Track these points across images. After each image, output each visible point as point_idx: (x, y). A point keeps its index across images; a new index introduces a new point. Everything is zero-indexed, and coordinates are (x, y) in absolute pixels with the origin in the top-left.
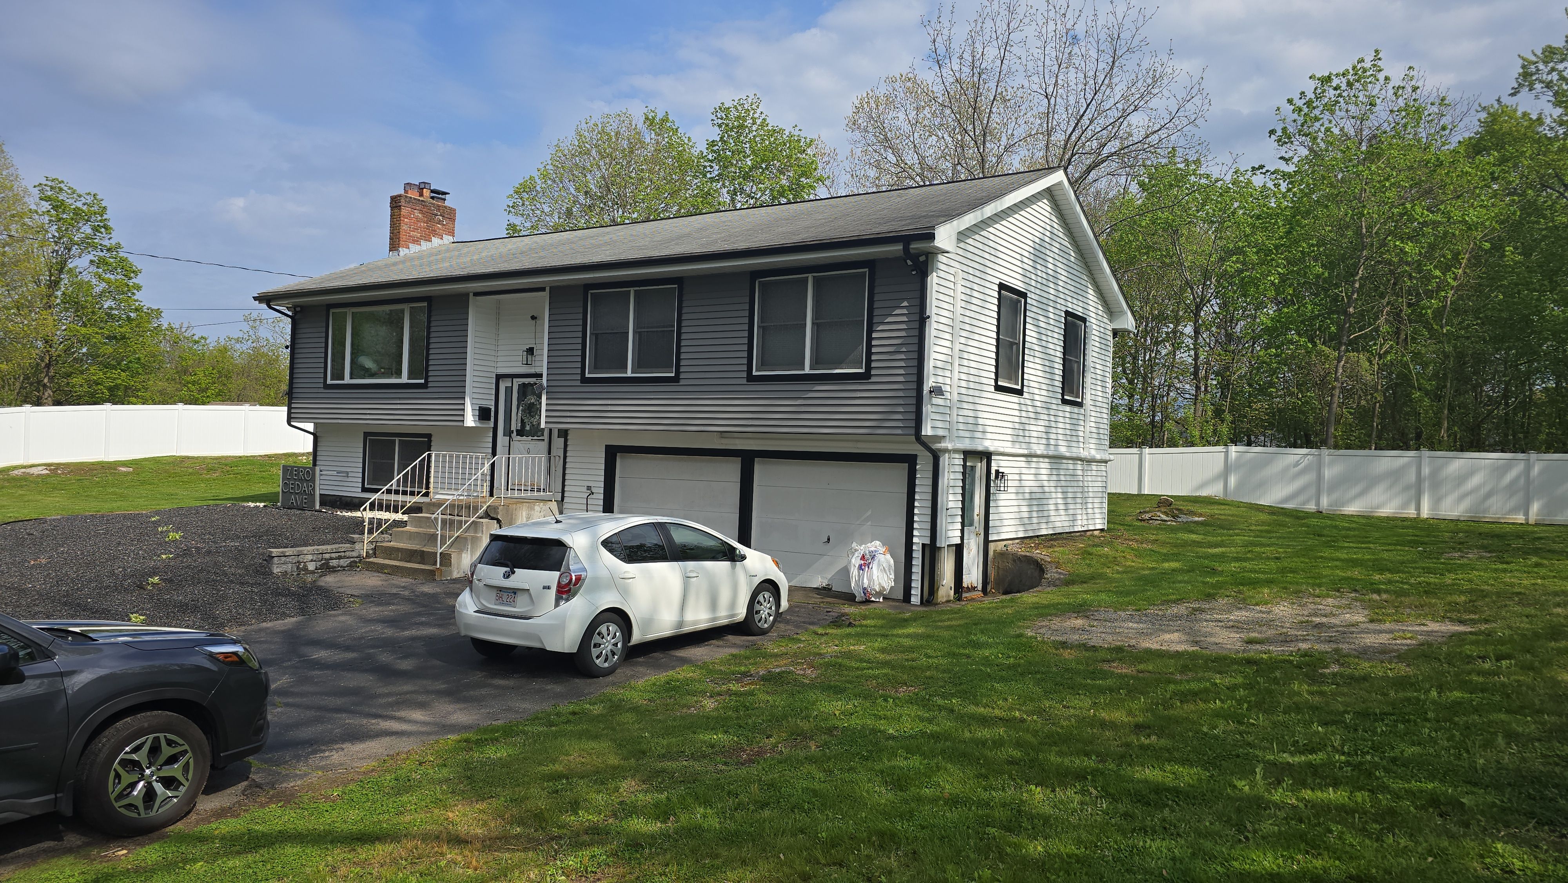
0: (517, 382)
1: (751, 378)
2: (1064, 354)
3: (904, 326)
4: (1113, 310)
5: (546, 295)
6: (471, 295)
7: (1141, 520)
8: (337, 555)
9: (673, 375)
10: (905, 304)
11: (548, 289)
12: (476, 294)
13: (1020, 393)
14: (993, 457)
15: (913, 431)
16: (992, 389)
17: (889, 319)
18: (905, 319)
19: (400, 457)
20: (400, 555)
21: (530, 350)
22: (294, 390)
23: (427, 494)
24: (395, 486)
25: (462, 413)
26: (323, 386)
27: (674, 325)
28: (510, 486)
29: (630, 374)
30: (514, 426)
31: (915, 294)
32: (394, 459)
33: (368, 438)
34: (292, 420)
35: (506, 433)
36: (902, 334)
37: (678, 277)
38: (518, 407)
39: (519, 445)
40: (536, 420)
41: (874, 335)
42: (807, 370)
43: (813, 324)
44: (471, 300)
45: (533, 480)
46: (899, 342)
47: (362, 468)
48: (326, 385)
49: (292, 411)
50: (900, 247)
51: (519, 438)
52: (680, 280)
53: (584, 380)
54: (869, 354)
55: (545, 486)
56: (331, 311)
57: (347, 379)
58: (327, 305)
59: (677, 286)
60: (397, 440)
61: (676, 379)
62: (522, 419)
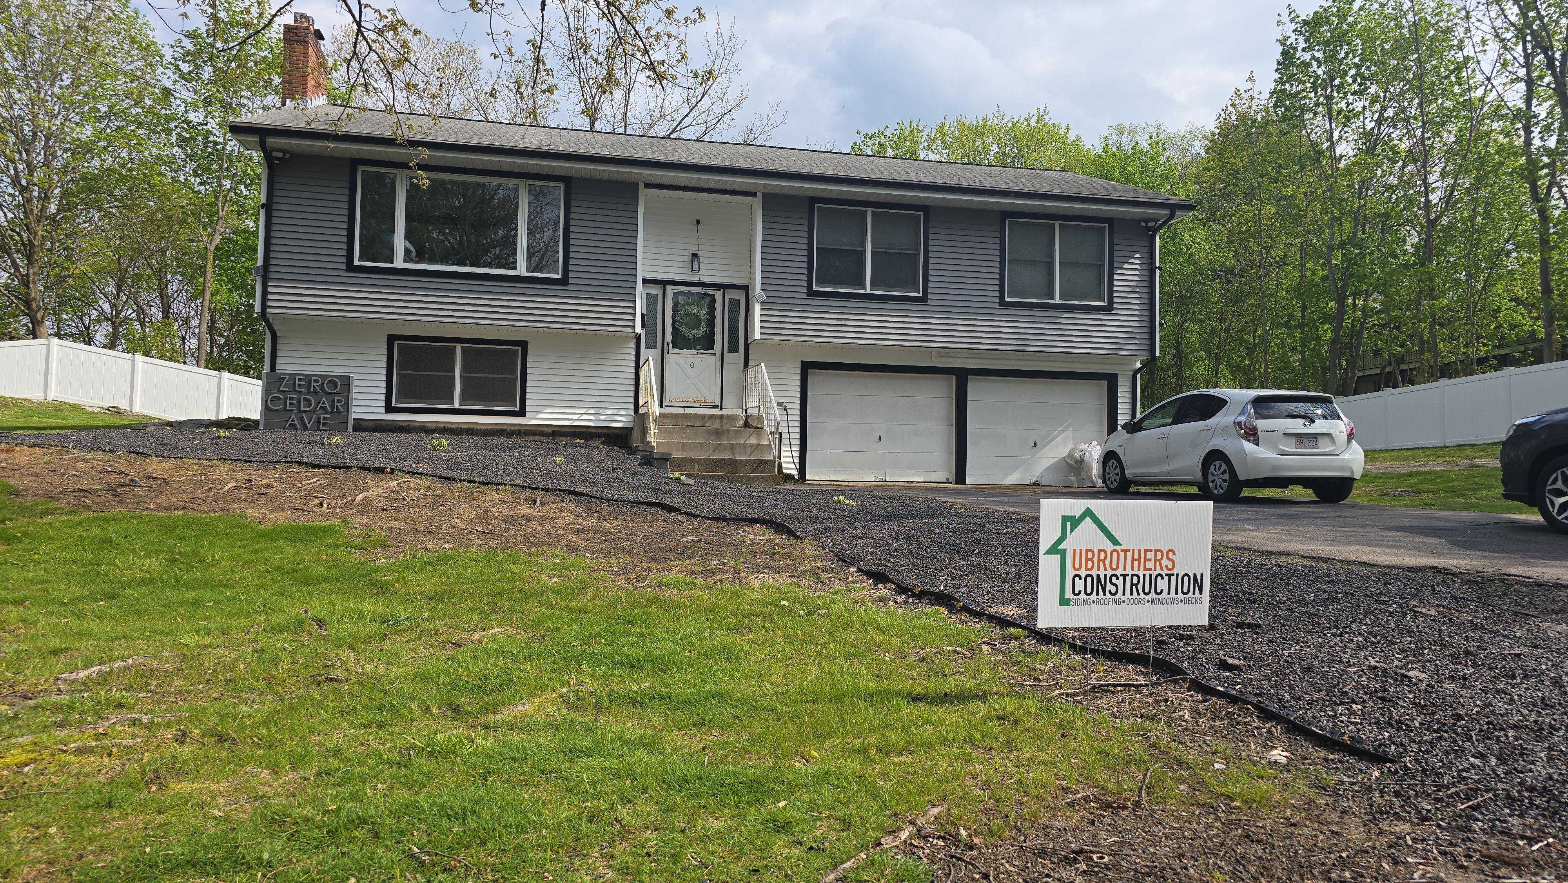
0: (671, 290)
1: (1003, 304)
3: (1137, 273)
5: (758, 200)
6: (641, 185)
9: (920, 295)
10: (1137, 255)
11: (760, 195)
12: (648, 185)
17: (1126, 266)
18: (1138, 267)
19: (464, 369)
20: (696, 466)
21: (695, 256)
22: (272, 269)
23: (522, 413)
24: (457, 405)
25: (630, 317)
26: (344, 267)
27: (918, 250)
28: (666, 403)
29: (868, 290)
30: (669, 337)
31: (1145, 249)
32: (453, 370)
33: (396, 342)
34: (269, 310)
35: (651, 345)
36: (1136, 278)
37: (924, 206)
38: (673, 317)
39: (677, 359)
40: (700, 332)
41: (1115, 277)
42: (1057, 300)
43: (1060, 262)
44: (643, 192)
45: (700, 396)
46: (1134, 284)
47: (387, 381)
48: (350, 267)
49: (270, 297)
50: (1166, 212)
51: (676, 351)
52: (925, 208)
53: (811, 293)
54: (1111, 292)
55: (718, 403)
56: (361, 169)
57: (399, 262)
58: (351, 158)
59: (922, 213)
60: (458, 347)
61: (924, 299)
62: (675, 331)
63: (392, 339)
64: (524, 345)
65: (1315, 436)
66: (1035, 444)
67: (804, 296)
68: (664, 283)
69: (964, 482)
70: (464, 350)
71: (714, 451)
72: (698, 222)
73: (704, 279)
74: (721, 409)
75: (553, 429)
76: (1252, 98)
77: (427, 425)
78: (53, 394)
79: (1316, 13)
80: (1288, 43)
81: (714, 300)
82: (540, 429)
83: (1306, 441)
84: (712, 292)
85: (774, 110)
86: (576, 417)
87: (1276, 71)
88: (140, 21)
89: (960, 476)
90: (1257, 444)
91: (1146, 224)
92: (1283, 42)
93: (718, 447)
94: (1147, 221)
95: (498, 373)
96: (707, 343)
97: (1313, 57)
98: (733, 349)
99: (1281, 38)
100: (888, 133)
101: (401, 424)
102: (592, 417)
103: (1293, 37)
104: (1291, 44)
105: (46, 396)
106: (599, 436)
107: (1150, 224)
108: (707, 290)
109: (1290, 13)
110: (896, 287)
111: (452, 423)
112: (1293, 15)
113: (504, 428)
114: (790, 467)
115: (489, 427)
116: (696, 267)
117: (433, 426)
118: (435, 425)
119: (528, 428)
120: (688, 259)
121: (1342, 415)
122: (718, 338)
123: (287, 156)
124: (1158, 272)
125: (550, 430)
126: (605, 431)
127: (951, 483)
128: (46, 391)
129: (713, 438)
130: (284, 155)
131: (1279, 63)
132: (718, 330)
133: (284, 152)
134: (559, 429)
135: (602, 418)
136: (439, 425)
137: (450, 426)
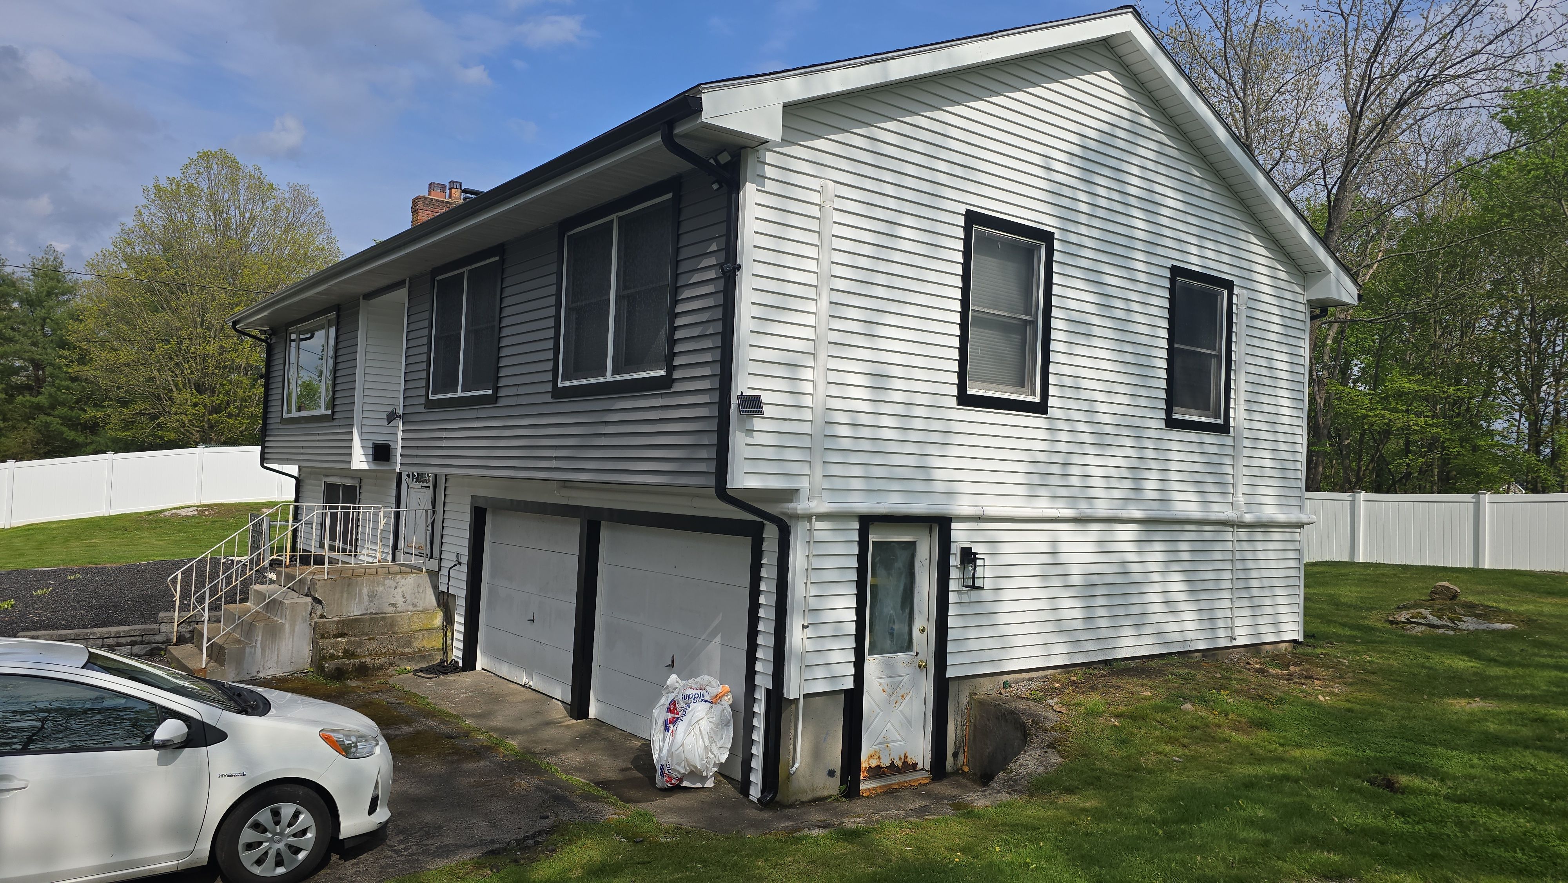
1: (555, 392)
2: (1170, 341)
4: (1307, 268)
7: (1392, 623)
8: (129, 640)
9: (492, 392)
12: (366, 296)
13: (1041, 408)
14: (954, 525)
15: (712, 481)
16: (953, 402)
17: (695, 278)
25: (350, 451)
28: (405, 548)
29: (459, 393)
37: (500, 245)
39: (414, 494)
42: (609, 375)
43: (617, 297)
44: (362, 304)
48: (282, 420)
52: (502, 249)
53: (428, 404)
54: (671, 343)
57: (293, 412)
59: (499, 258)
61: (495, 398)
64: (360, 482)
66: (673, 662)
67: (424, 409)
70: (343, 489)
74: (430, 560)
114: (459, 649)
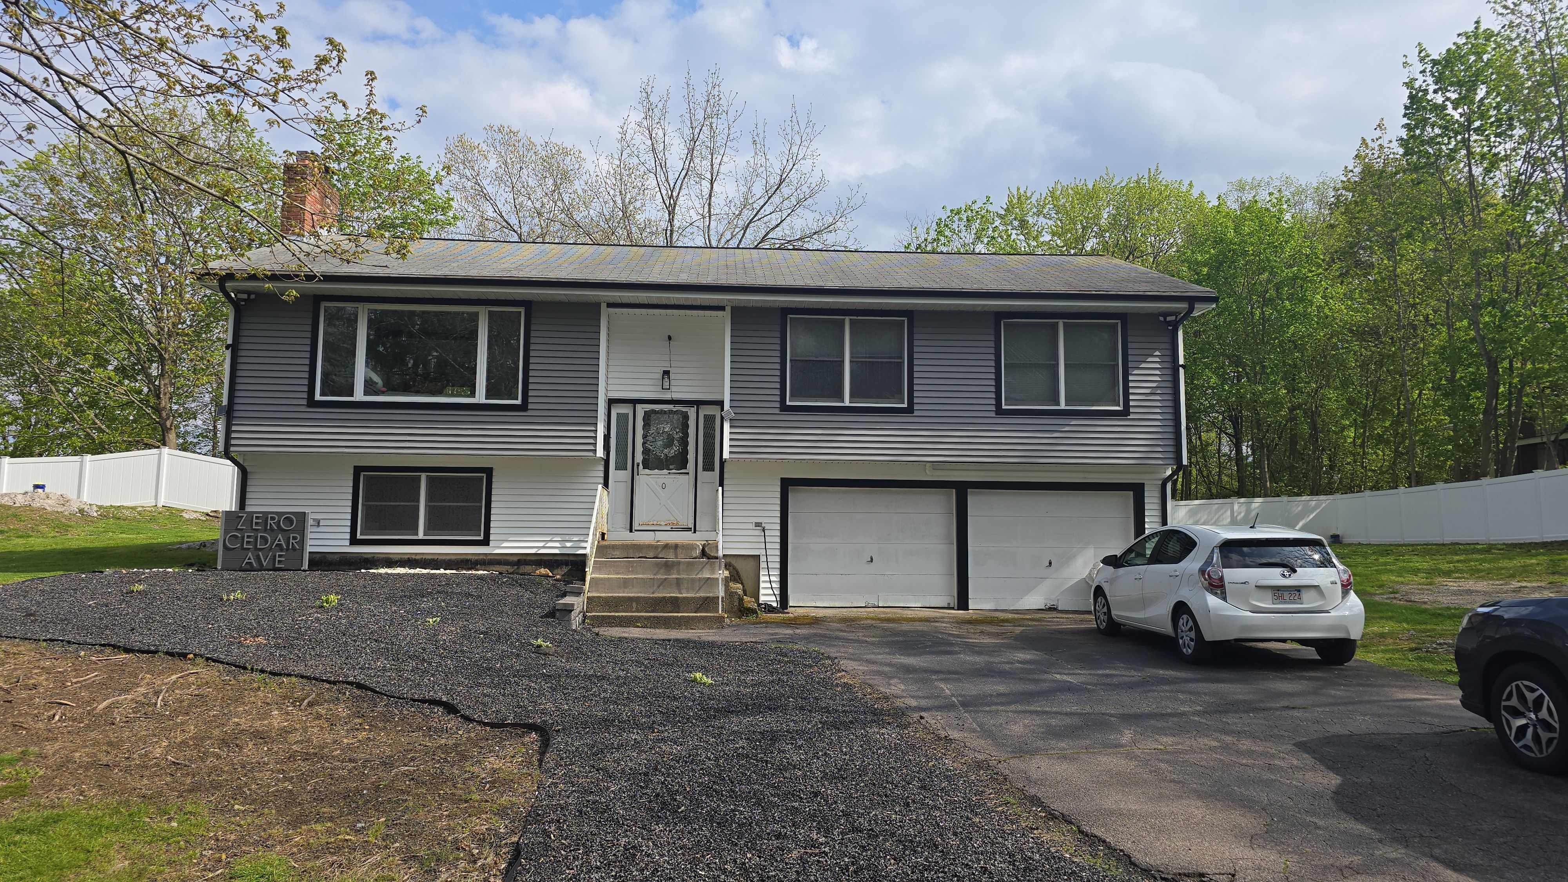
0: (641, 409)
1: (999, 411)
3: (1157, 372)
5: (727, 315)
6: (604, 306)
9: (905, 405)
10: (1157, 353)
11: (728, 309)
12: (610, 305)
15: (1173, 462)
17: (1143, 365)
18: (1157, 366)
19: (430, 498)
20: (634, 605)
21: (666, 373)
22: (236, 407)
23: (486, 542)
24: (421, 536)
25: (592, 441)
26: (305, 402)
27: (902, 357)
28: (636, 526)
29: (847, 403)
30: (639, 458)
31: (1167, 346)
32: (418, 501)
33: (362, 474)
34: (232, 449)
35: (621, 466)
36: (1158, 379)
37: (907, 311)
38: (645, 436)
39: (648, 480)
40: (672, 451)
41: (1131, 378)
42: (1063, 406)
43: (1066, 365)
44: (605, 311)
45: (672, 518)
46: (1154, 385)
47: (352, 513)
48: (312, 403)
49: (233, 435)
50: (1184, 306)
51: (647, 471)
52: (909, 314)
53: (785, 408)
54: (1126, 394)
55: (691, 526)
56: (324, 305)
57: (359, 395)
58: (315, 296)
59: (905, 319)
60: (423, 476)
61: (909, 410)
62: (646, 451)
63: (358, 470)
64: (489, 471)
65: (1298, 589)
66: (1050, 563)
67: (777, 411)
68: (634, 402)
69: (966, 608)
70: (430, 480)
71: (658, 587)
72: (670, 338)
73: (677, 396)
74: (695, 532)
75: (519, 558)
76: (1381, 146)
77: (391, 556)
78: (163, 500)
79: (1449, 50)
80: (1417, 85)
81: (686, 417)
82: (505, 557)
83: (1286, 595)
84: (684, 409)
85: (854, 192)
86: (541, 544)
87: (1404, 116)
88: (264, 148)
89: (963, 602)
90: (1224, 599)
91: (1165, 319)
92: (1409, 85)
93: (663, 583)
94: (1165, 314)
95: (463, 502)
96: (680, 462)
97: (1448, 99)
98: (708, 466)
99: (1407, 80)
100: (975, 207)
101: (366, 556)
102: (557, 545)
103: (1421, 78)
104: (1420, 87)
105: (156, 502)
106: (566, 563)
107: (1169, 319)
108: (678, 408)
109: (1420, 53)
110: (880, 397)
111: (416, 554)
112: (1422, 55)
113: (469, 557)
114: (768, 595)
115: (453, 557)
116: (666, 385)
117: (397, 557)
118: (400, 556)
119: (492, 557)
120: (660, 376)
121: (1335, 560)
122: (691, 457)
123: (253, 296)
124: (1181, 371)
125: (515, 559)
126: (572, 558)
127: (953, 608)
128: (156, 498)
129: (662, 571)
130: (249, 296)
131: (1406, 108)
132: (691, 448)
133: (249, 293)
134: (524, 558)
135: (568, 545)
136: (403, 557)
137: (414, 557)
